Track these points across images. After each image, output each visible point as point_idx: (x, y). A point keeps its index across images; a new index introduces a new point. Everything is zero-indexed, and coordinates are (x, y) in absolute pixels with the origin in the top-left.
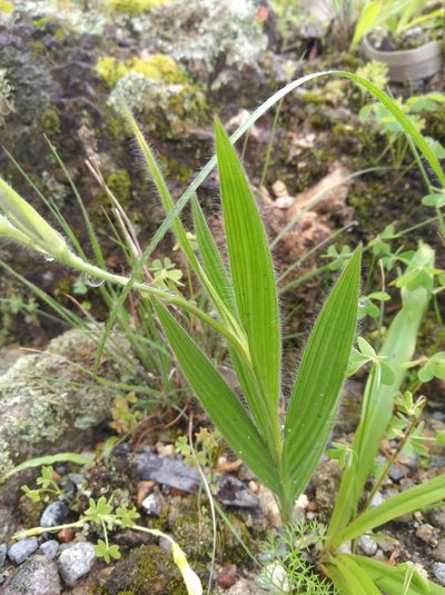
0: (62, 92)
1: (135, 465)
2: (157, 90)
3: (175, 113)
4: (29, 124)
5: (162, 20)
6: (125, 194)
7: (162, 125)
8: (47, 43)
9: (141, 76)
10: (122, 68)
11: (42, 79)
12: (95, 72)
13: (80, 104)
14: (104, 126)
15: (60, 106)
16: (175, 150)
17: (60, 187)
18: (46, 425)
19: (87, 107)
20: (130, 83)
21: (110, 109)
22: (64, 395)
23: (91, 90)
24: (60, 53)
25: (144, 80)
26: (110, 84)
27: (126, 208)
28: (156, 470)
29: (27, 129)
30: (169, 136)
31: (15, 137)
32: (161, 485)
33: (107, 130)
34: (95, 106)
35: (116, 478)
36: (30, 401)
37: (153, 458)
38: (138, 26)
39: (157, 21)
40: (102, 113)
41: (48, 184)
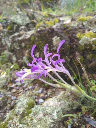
0: (70, 41)
1: (86, 120)
2: (90, 40)
3: (94, 45)
4: (64, 47)
5: (90, 22)
6: (82, 61)
7: (91, 47)
8: (67, 31)
9: (86, 37)
10: (82, 35)
11: (66, 39)
12: (76, 37)
13: (74, 44)
14: (78, 48)
15: (70, 44)
16: (93, 52)
17: (69, 59)
18: (68, 108)
19: (75, 44)
20: (84, 39)
21: (80, 44)
22: (71, 102)
23: (76, 41)
24: (69, 33)
25: (87, 38)
26: (80, 39)
27: (83, 64)
28: (90, 122)
29: (63, 48)
30: (92, 49)
31: (61, 50)
32: (91, 126)
33: (79, 48)
34: (77, 44)
35: (82, 122)
36: (65, 103)
37: (89, 119)
38: (84, 24)
39: (89, 22)
40: (78, 45)
41: (67, 58)
